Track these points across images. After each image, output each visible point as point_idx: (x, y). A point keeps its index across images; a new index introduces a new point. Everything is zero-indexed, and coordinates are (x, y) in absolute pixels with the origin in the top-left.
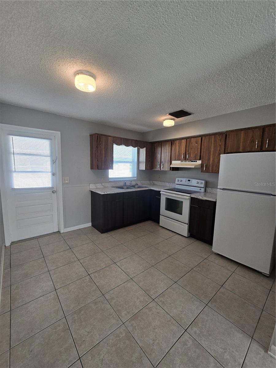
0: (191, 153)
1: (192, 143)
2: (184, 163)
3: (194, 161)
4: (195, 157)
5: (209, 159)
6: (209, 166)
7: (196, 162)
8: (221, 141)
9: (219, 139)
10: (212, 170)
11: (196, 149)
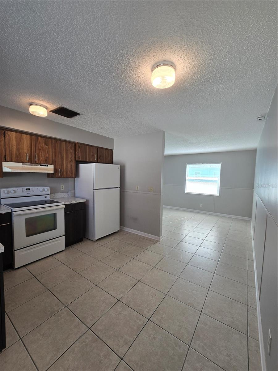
0: (40, 156)
1: (40, 143)
2: (28, 166)
3: (45, 166)
4: (46, 160)
5: (62, 165)
6: (63, 171)
7: (48, 166)
8: (71, 149)
9: (70, 147)
10: (67, 175)
11: (46, 151)
